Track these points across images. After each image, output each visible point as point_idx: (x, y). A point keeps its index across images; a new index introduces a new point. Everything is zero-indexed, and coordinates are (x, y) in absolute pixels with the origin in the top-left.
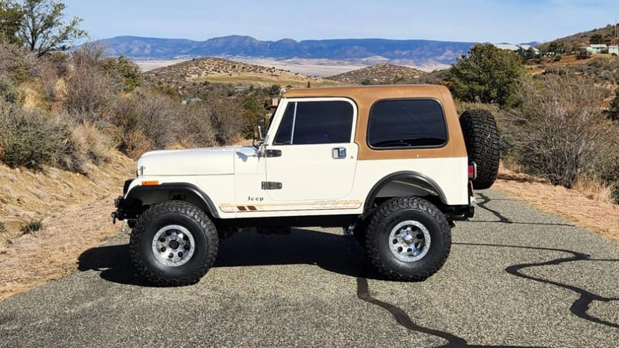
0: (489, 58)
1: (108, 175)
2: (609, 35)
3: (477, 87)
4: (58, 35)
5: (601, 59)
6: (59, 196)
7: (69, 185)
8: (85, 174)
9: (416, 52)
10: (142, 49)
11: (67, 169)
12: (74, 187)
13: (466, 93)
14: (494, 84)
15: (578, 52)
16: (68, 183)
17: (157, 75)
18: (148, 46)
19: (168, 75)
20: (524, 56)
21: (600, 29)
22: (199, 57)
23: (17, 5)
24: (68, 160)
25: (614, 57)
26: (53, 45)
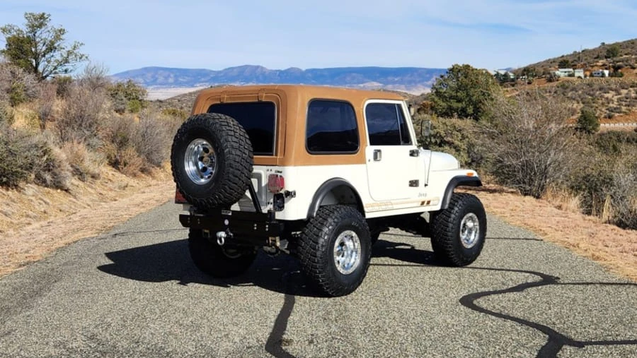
0: (466, 77)
1: (92, 191)
2: (575, 61)
3: (455, 105)
4: (60, 59)
5: (568, 81)
6: (30, 213)
7: (46, 203)
8: (67, 191)
9: (407, 78)
10: (167, 78)
11: (47, 186)
12: (51, 203)
13: (444, 110)
14: (470, 100)
15: (548, 76)
16: (45, 199)
17: (179, 101)
18: (172, 75)
19: (189, 101)
20: (501, 80)
21: (567, 56)
22: (216, 84)
23: (19, 30)
24: (48, 177)
25: (579, 79)
26: (55, 68)
